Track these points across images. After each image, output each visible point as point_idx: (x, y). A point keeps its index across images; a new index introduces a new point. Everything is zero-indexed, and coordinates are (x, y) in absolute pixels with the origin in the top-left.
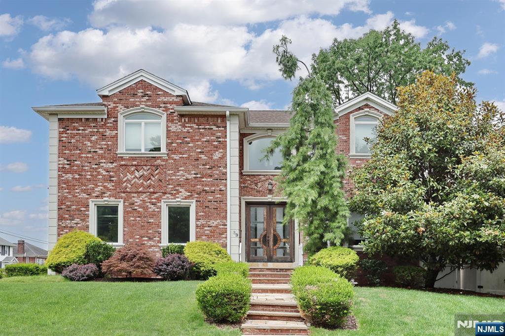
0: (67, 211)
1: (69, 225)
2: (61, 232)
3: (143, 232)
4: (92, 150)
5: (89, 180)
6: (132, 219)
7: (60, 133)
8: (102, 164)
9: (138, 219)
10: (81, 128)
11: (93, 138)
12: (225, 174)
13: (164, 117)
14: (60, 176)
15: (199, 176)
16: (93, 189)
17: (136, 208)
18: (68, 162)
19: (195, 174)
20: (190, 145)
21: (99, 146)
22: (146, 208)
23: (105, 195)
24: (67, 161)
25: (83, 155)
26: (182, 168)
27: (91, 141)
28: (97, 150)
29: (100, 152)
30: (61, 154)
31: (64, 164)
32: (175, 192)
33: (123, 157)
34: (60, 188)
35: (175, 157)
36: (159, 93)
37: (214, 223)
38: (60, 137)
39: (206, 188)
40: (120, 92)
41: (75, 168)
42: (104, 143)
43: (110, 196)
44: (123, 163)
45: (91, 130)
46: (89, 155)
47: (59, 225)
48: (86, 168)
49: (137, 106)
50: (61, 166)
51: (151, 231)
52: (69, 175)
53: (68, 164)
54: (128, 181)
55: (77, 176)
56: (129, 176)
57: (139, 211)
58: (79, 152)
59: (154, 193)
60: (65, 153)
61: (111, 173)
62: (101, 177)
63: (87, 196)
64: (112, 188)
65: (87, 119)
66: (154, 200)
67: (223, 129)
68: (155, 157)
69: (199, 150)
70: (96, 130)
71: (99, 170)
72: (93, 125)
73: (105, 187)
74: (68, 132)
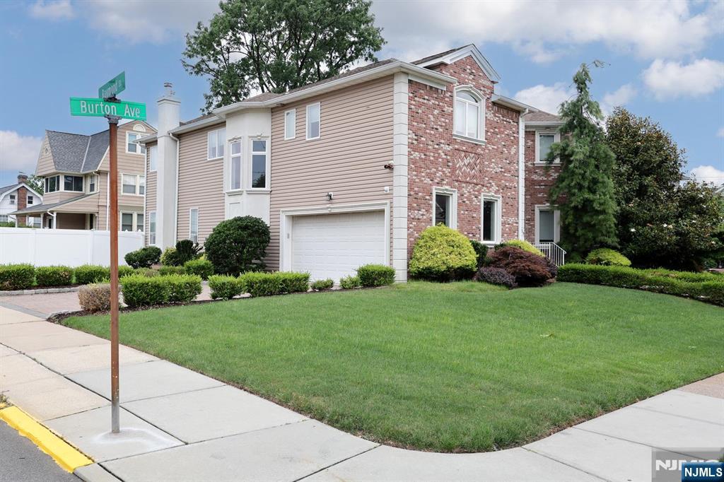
0: (415, 198)
1: (417, 217)
2: (411, 225)
3: (469, 227)
4: (435, 127)
5: (432, 162)
6: (462, 212)
7: (410, 99)
8: (442, 145)
9: (466, 212)
10: (426, 97)
11: (436, 112)
12: (517, 170)
13: (483, 102)
14: (410, 154)
15: (503, 170)
16: (435, 173)
17: (465, 200)
18: (416, 137)
19: (501, 168)
20: (498, 136)
21: (439, 123)
22: (471, 201)
23: (445, 182)
24: (416, 135)
25: (428, 131)
26: (493, 160)
27: (433, 115)
28: (438, 127)
29: (441, 130)
30: (410, 126)
31: (412, 139)
32: (489, 185)
33: (455, 139)
34: (410, 169)
35: (490, 147)
36: (481, 74)
37: (511, 220)
38: (410, 104)
39: (507, 184)
40: (455, 63)
41: (422, 145)
42: (443, 120)
43: (447, 184)
44: (456, 147)
45: (434, 102)
46: (432, 132)
47: (408, 216)
48: (430, 147)
49: (466, 83)
50: (410, 141)
51: (474, 227)
52: (417, 153)
53: (416, 140)
54: (460, 168)
55: (423, 157)
56: (461, 163)
57: (467, 204)
58: (424, 126)
59: (477, 184)
60: (414, 126)
61: (448, 157)
62: (440, 160)
63: (431, 182)
64: (448, 174)
65: (431, 87)
66: (476, 193)
67: (516, 124)
68: (476, 145)
69: (503, 143)
70: (437, 103)
71: (440, 151)
72: (435, 96)
73: (443, 172)
74: (416, 99)
